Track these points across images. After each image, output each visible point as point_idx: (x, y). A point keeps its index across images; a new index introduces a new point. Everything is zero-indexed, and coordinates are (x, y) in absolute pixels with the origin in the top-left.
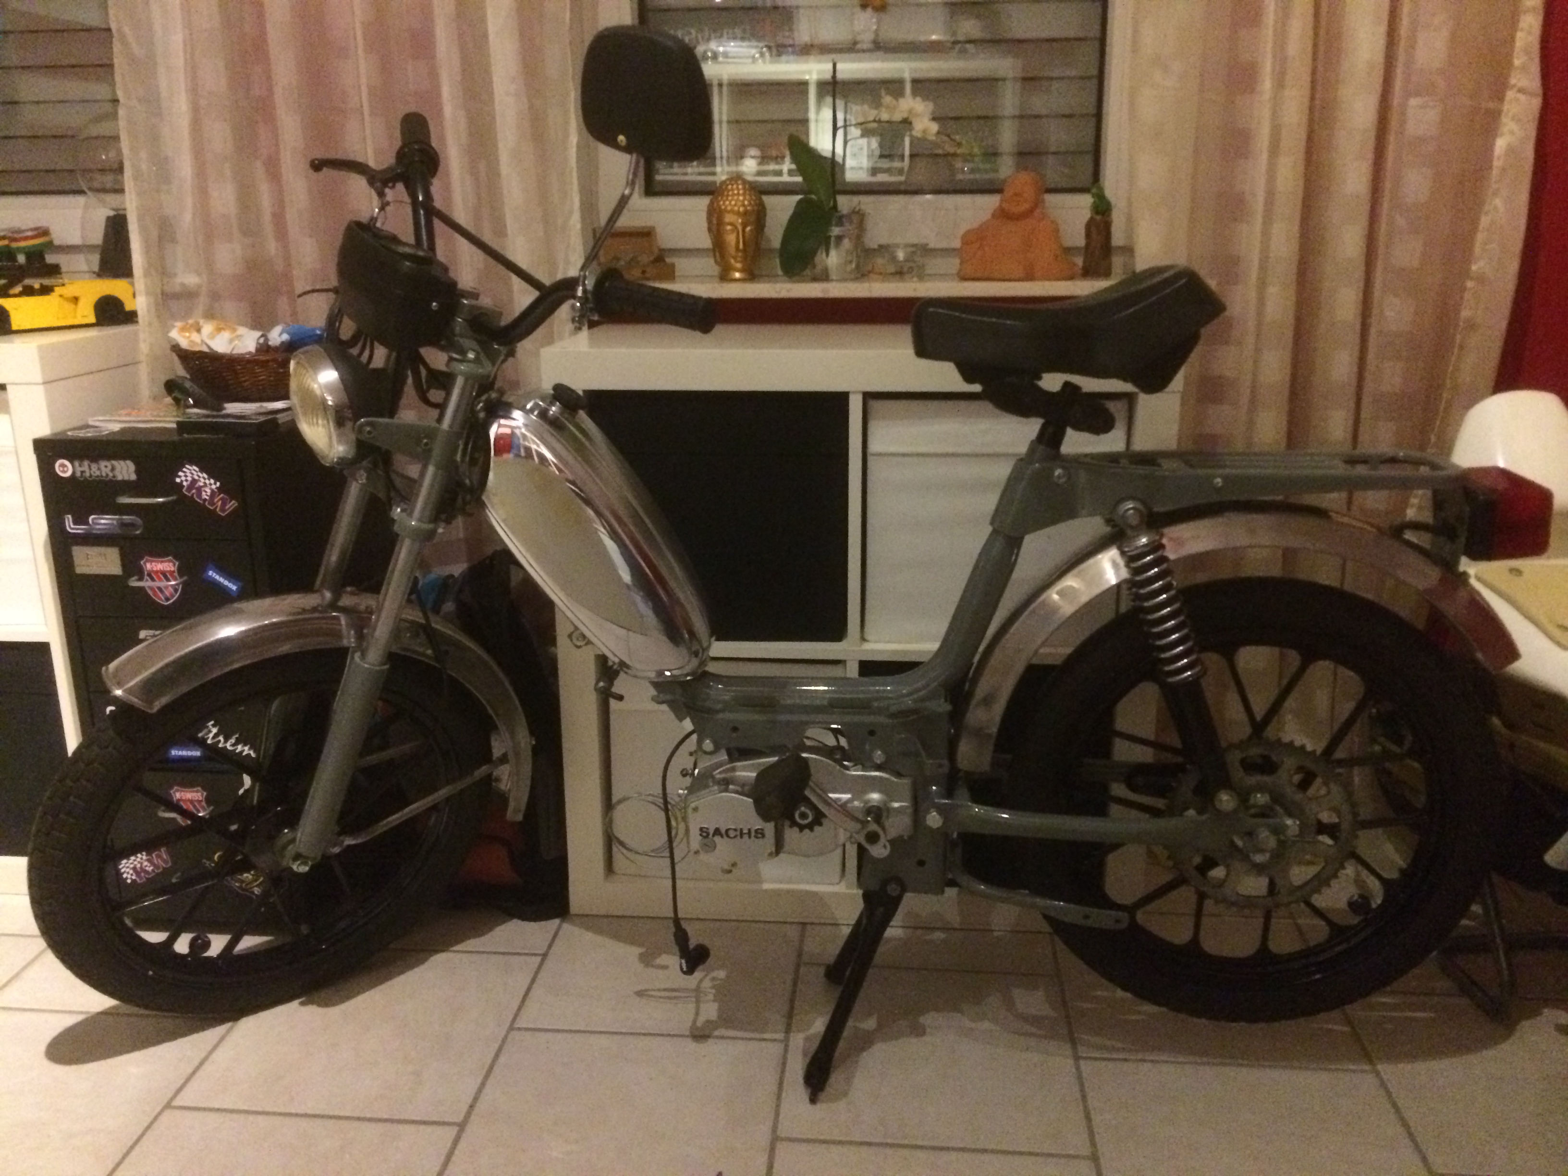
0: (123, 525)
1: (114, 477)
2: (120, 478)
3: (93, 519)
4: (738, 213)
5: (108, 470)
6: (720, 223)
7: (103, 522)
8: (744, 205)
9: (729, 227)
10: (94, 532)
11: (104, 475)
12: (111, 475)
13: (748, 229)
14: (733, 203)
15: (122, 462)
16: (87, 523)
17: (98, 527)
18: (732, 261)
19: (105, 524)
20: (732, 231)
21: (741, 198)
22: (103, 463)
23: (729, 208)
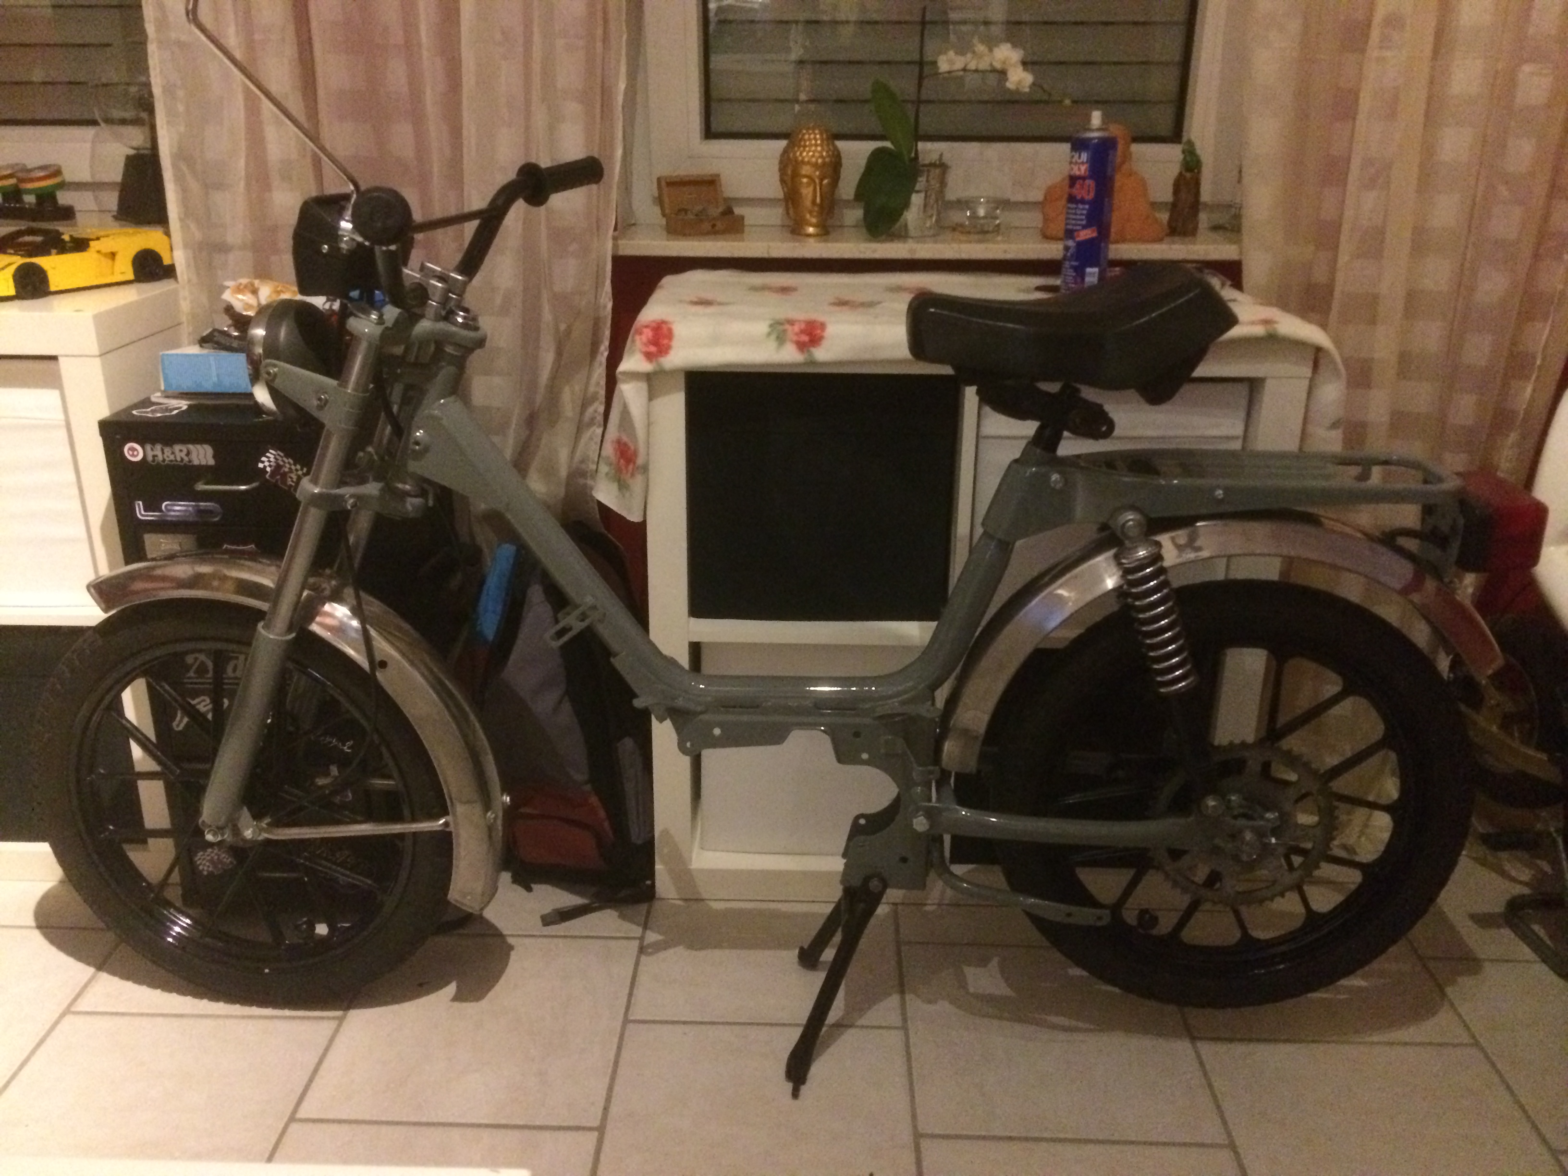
0: (200, 512)
1: (190, 461)
2: (196, 462)
3: (166, 506)
4: (815, 165)
5: (183, 454)
6: (796, 175)
7: (178, 509)
8: (822, 157)
9: (805, 180)
10: (169, 519)
11: (179, 459)
12: (186, 459)
13: (825, 182)
14: (811, 154)
15: (198, 446)
16: (160, 510)
17: (173, 513)
18: (808, 216)
19: (178, 511)
20: (808, 184)
21: (819, 148)
22: (177, 448)
23: (806, 159)
